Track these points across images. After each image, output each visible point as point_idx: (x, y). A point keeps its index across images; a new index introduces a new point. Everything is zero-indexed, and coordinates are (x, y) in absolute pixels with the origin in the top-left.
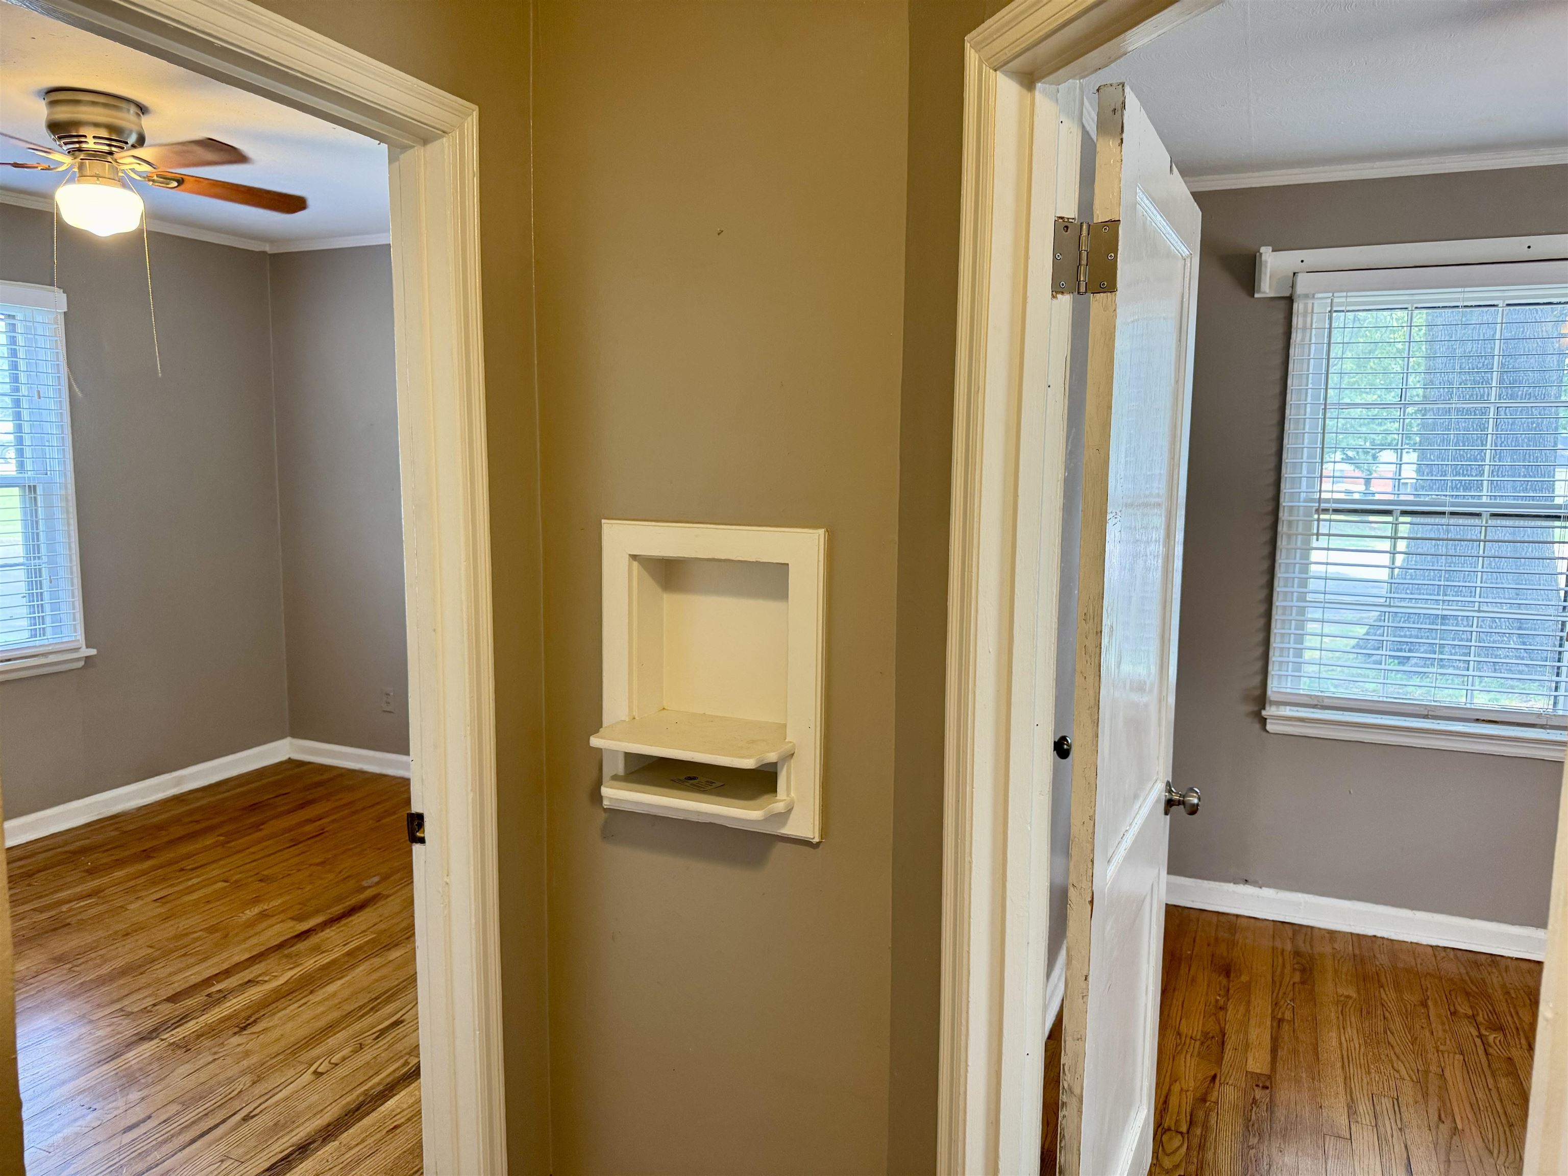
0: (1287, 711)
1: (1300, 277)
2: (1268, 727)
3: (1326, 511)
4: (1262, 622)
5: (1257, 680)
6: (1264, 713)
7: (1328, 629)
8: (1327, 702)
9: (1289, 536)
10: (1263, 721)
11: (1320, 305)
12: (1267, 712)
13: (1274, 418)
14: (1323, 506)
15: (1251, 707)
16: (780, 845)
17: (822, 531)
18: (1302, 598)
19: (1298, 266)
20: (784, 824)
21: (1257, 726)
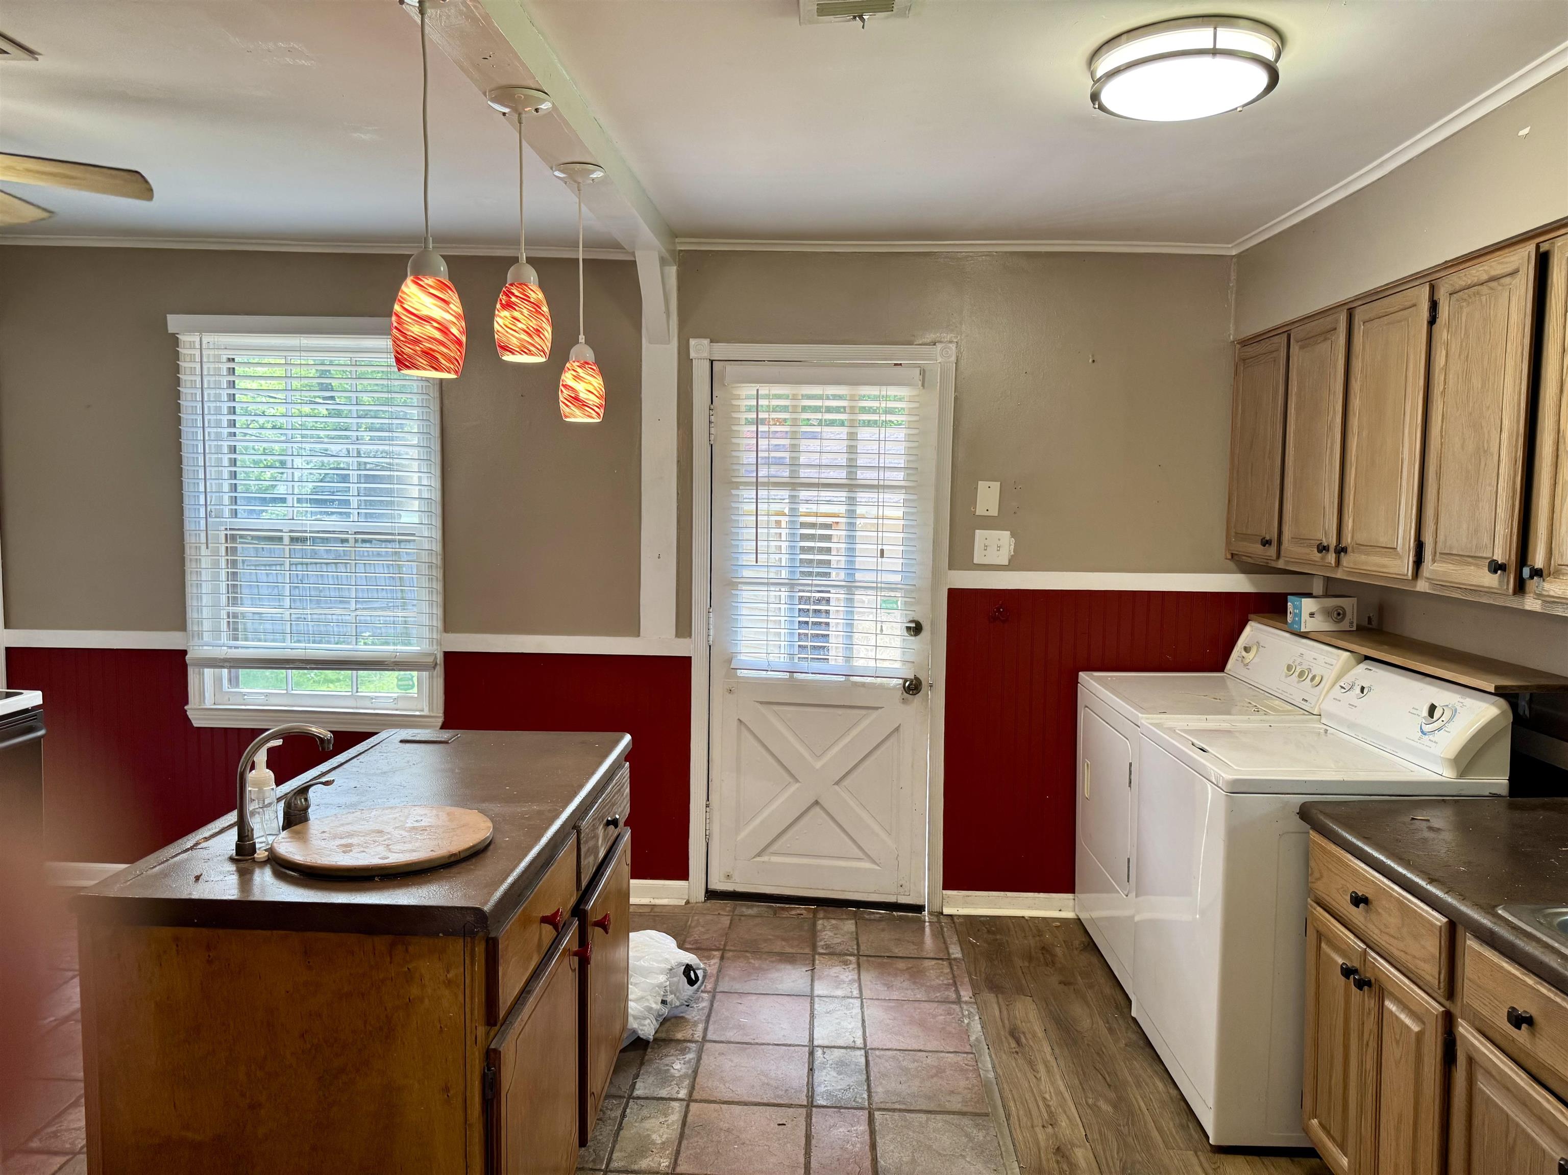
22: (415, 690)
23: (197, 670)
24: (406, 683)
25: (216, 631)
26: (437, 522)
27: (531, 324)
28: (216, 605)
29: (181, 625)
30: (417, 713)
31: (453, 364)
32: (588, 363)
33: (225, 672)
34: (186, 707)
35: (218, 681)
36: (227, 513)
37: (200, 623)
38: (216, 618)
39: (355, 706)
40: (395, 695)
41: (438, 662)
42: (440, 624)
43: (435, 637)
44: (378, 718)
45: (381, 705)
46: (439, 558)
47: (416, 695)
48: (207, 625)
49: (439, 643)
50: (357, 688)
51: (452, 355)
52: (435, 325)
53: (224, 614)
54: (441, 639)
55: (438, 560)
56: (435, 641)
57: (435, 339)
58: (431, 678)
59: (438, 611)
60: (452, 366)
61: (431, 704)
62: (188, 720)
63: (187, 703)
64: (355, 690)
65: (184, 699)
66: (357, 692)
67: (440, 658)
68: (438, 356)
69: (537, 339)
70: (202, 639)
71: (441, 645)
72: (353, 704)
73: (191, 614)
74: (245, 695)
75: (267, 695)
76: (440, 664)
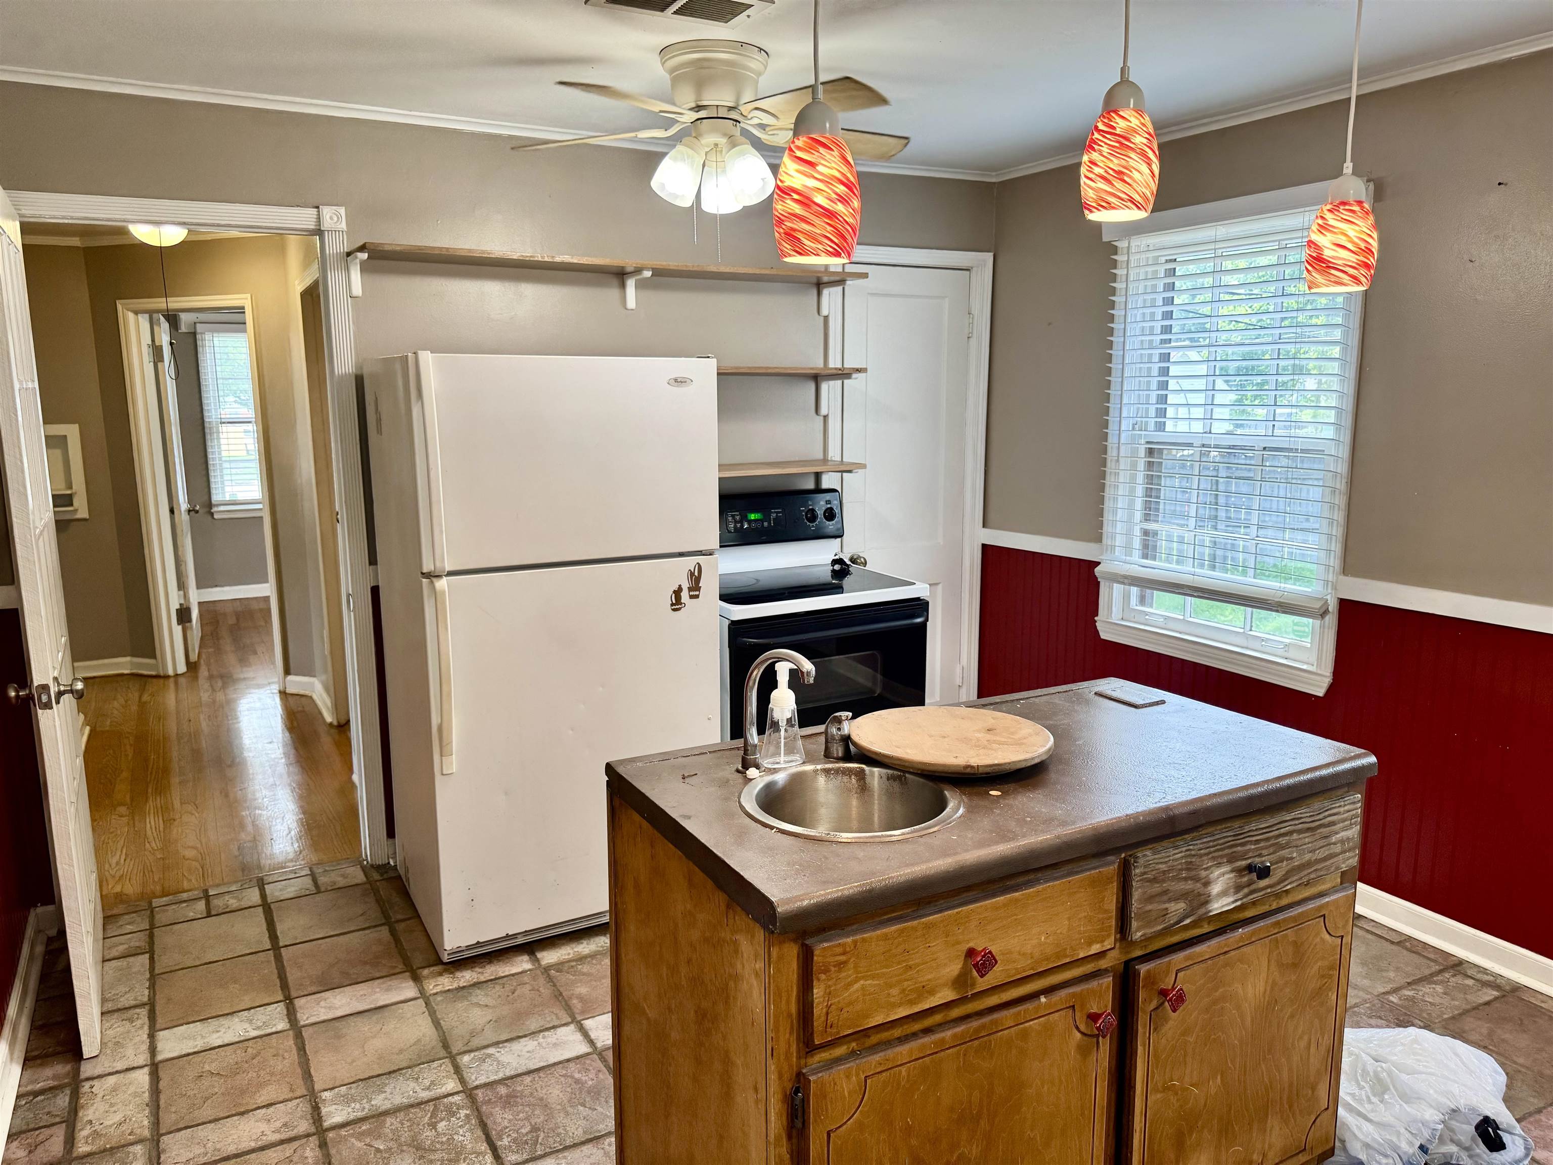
0: (222, 508)
1: (198, 325)
2: (216, 516)
3: (224, 423)
4: (204, 466)
5: (206, 497)
6: (212, 511)
7: (234, 471)
8: (238, 502)
9: (211, 439)
10: (212, 514)
11: (208, 336)
12: (214, 509)
13: (199, 409)
14: (223, 420)
15: (207, 510)
16: (75, 523)
17: (77, 425)
18: (220, 459)
19: (197, 320)
20: (76, 514)
21: (209, 518)
22: (1309, 640)
23: (1107, 584)
24: (1302, 629)
25: (1128, 548)
26: (1346, 437)
27: (1112, 166)
28: (1130, 521)
29: (1098, 538)
30: (1305, 667)
31: (820, 243)
32: (1344, 203)
33: (1134, 590)
34: (1096, 618)
35: (1126, 597)
36: (1151, 426)
37: (1113, 537)
38: (1129, 534)
39: (1245, 645)
40: (1288, 641)
41: (1330, 609)
42: (1335, 562)
43: (1330, 579)
44: (1263, 664)
45: (1268, 650)
46: (1344, 481)
47: (1309, 645)
48: (1119, 541)
49: (1335, 588)
50: (1251, 626)
51: (818, 231)
52: (796, 196)
53: (1137, 531)
54: (1337, 582)
55: (1341, 485)
56: (1330, 583)
57: (795, 215)
58: (1322, 627)
59: (1337, 547)
60: (820, 247)
61: (1319, 659)
62: (1097, 632)
63: (1097, 615)
64: (1248, 628)
65: (1094, 609)
66: (1251, 630)
67: (1333, 606)
68: (800, 236)
69: (1119, 185)
70: (1114, 553)
71: (1336, 589)
72: (1243, 642)
73: (1107, 529)
74: (1147, 615)
75: (1166, 618)
76: (1333, 613)
